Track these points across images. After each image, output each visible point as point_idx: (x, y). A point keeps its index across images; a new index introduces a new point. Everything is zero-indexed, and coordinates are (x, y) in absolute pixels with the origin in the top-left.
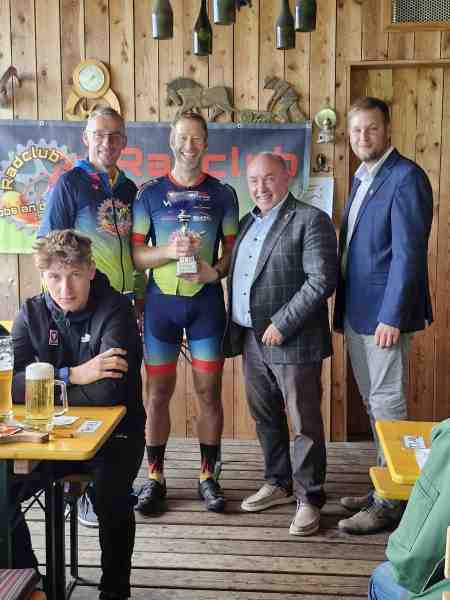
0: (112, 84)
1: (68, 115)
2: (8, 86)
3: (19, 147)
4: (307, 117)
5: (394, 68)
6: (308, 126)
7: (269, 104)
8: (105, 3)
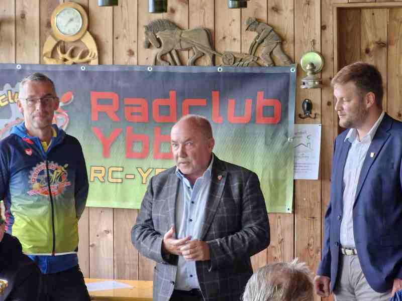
0: (90, 27)
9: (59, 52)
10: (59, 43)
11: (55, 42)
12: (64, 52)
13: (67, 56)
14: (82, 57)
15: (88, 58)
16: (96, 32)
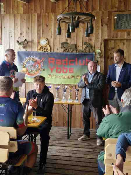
0: (48, 43)
1: (38, 50)
2: (25, 43)
3: (27, 57)
4: (94, 51)
5: (115, 40)
6: (94, 54)
7: (85, 48)
8: (48, 24)
10: (41, 47)
11: (40, 47)
12: (42, 49)
13: (43, 50)
14: (46, 50)
15: (48, 50)
16: (50, 45)
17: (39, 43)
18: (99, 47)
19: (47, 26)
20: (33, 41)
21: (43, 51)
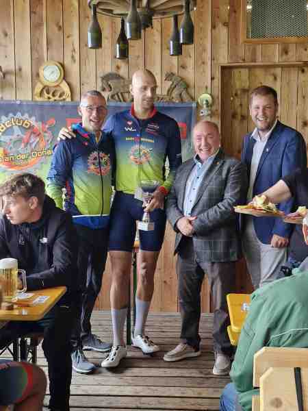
1: (36, 97)
3: (3, 118)
6: (194, 105)
8: (61, 24)
9: (45, 93)
10: (45, 87)
12: (48, 93)
13: (50, 96)
14: (60, 96)
15: (64, 97)
16: (68, 80)
17: (38, 75)
18: (207, 88)
19: (60, 28)
20: (20, 70)
21: (49, 98)
